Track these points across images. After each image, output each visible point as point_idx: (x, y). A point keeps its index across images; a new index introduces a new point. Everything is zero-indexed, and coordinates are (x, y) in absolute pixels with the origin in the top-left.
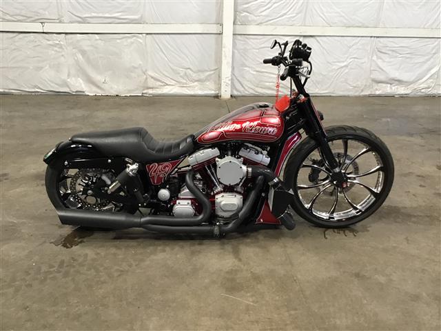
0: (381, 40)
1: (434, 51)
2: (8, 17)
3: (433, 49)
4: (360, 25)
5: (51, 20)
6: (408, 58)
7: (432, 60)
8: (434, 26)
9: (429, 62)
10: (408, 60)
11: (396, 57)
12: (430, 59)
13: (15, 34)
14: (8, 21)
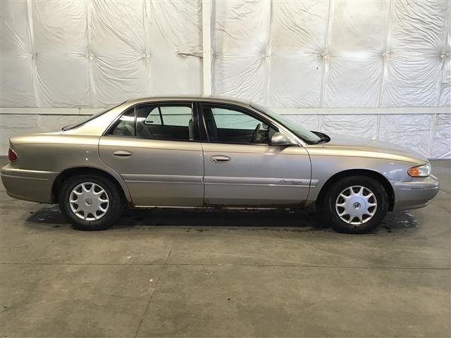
0: (326, 117)
1: (371, 124)
2: (57, 105)
3: (370, 122)
4: (308, 106)
5: (85, 107)
6: (349, 130)
7: (370, 131)
8: (368, 106)
9: (369, 132)
10: (350, 131)
11: (340, 129)
12: (368, 130)
13: (60, 116)
14: (57, 107)
